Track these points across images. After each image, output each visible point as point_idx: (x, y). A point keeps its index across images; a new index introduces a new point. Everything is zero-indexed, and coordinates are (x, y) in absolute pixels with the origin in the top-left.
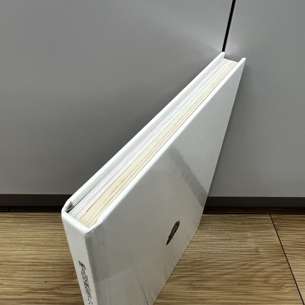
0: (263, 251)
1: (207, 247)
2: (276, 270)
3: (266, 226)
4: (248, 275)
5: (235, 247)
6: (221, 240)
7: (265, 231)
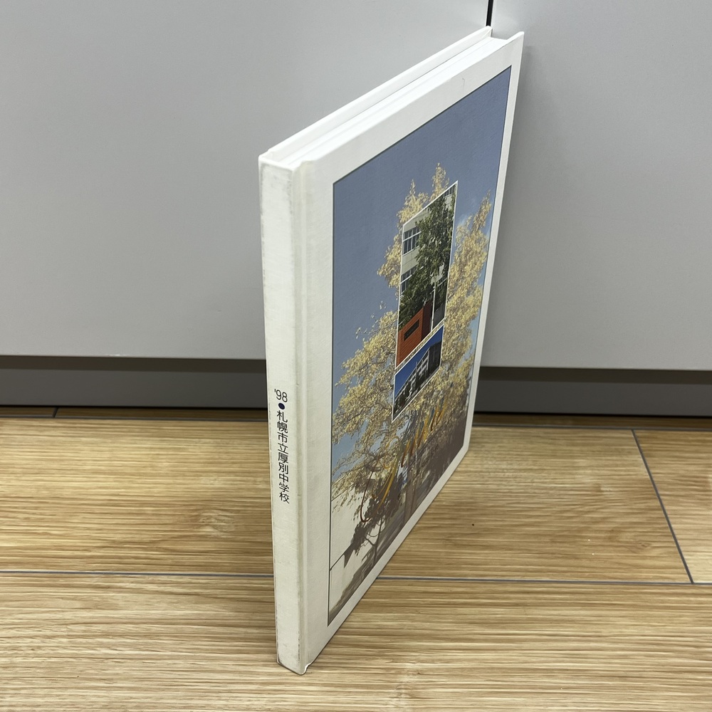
0: (611, 489)
2: (635, 520)
3: (623, 449)
4: (572, 527)
5: (550, 483)
6: (520, 470)
7: (618, 458)
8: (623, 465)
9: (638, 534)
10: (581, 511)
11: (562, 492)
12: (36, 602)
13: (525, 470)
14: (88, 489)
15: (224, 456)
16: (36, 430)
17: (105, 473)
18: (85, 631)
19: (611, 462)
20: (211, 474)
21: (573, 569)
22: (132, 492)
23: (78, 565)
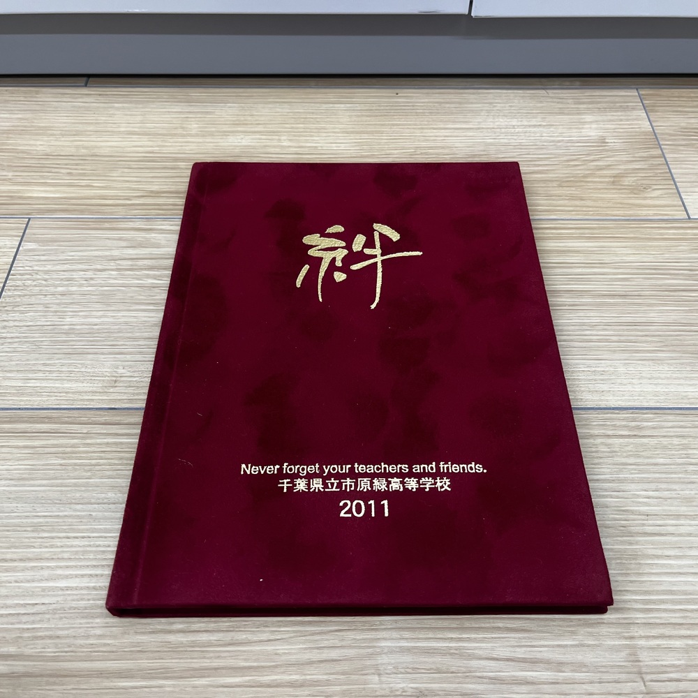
0: (616, 141)
1: (498, 136)
2: (637, 167)
3: (627, 106)
4: (578, 174)
5: (558, 136)
6: (530, 126)
7: (623, 114)
8: (628, 120)
9: (640, 178)
10: (586, 160)
11: (569, 144)
12: (85, 243)
13: (535, 126)
14: (124, 148)
15: (249, 118)
16: (70, 97)
17: (139, 134)
18: (132, 265)
19: (616, 117)
20: (237, 134)
21: (578, 208)
22: (165, 150)
23: (121, 212)
